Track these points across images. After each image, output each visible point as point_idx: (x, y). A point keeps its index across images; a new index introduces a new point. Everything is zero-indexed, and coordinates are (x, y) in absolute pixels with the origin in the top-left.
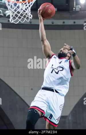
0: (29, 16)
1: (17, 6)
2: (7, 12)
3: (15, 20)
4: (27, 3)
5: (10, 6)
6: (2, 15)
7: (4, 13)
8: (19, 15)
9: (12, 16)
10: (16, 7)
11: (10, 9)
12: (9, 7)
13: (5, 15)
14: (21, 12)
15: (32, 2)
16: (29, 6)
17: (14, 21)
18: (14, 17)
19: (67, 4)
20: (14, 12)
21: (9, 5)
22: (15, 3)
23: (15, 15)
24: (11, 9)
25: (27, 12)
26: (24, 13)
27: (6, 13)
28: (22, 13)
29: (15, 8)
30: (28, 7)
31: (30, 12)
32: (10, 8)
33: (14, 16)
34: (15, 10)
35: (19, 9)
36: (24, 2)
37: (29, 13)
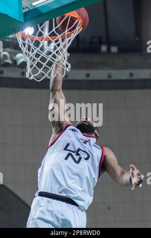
0: (65, 66)
1: (40, 46)
2: (19, 55)
3: (36, 75)
4: (60, 40)
5: (26, 46)
6: (9, 61)
7: (14, 58)
8: (44, 64)
9: (31, 66)
10: (39, 49)
11: (26, 54)
12: (24, 49)
13: (15, 62)
14: (49, 58)
15: (69, 39)
16: (65, 46)
17: (34, 77)
18: (35, 67)
19: (137, 39)
20: (35, 58)
21: (24, 45)
22: (36, 41)
23: (36, 65)
24: (30, 53)
25: (59, 58)
26: (54, 61)
27: (18, 59)
28: (49, 61)
29: (35, 51)
30: (62, 47)
31: (66, 59)
32: (27, 51)
33: (34, 65)
34: (37, 55)
35: (44, 54)
36: (53, 39)
37: (65, 61)
